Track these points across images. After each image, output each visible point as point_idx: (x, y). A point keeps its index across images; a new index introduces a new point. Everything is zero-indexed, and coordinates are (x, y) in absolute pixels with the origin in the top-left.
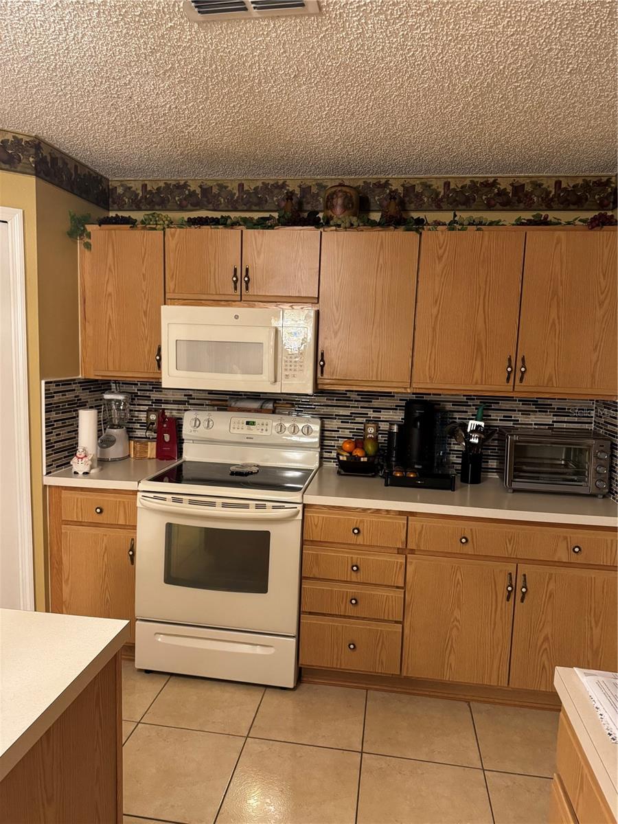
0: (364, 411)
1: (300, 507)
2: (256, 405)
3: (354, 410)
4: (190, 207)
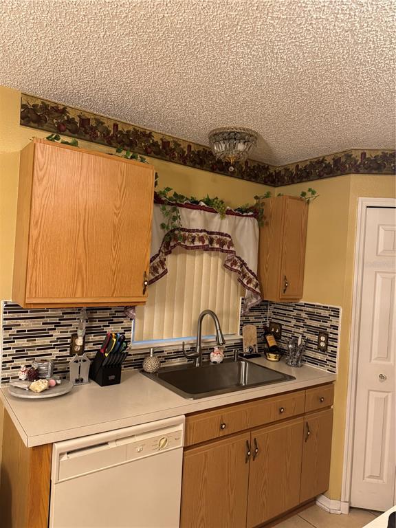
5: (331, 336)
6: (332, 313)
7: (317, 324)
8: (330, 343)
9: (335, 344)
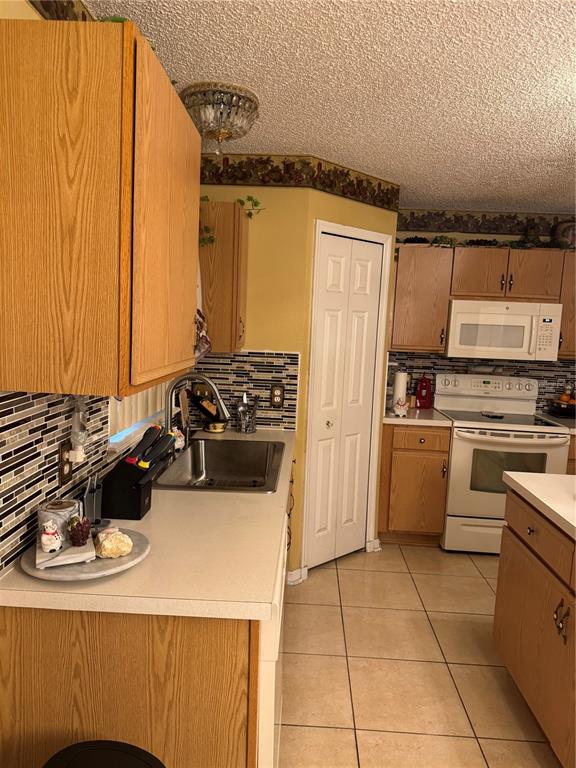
0: (564, 374)
1: (569, 437)
2: (490, 370)
3: (557, 373)
4: (446, 229)
5: (288, 387)
6: (289, 361)
7: (268, 376)
8: (287, 396)
9: (294, 396)
